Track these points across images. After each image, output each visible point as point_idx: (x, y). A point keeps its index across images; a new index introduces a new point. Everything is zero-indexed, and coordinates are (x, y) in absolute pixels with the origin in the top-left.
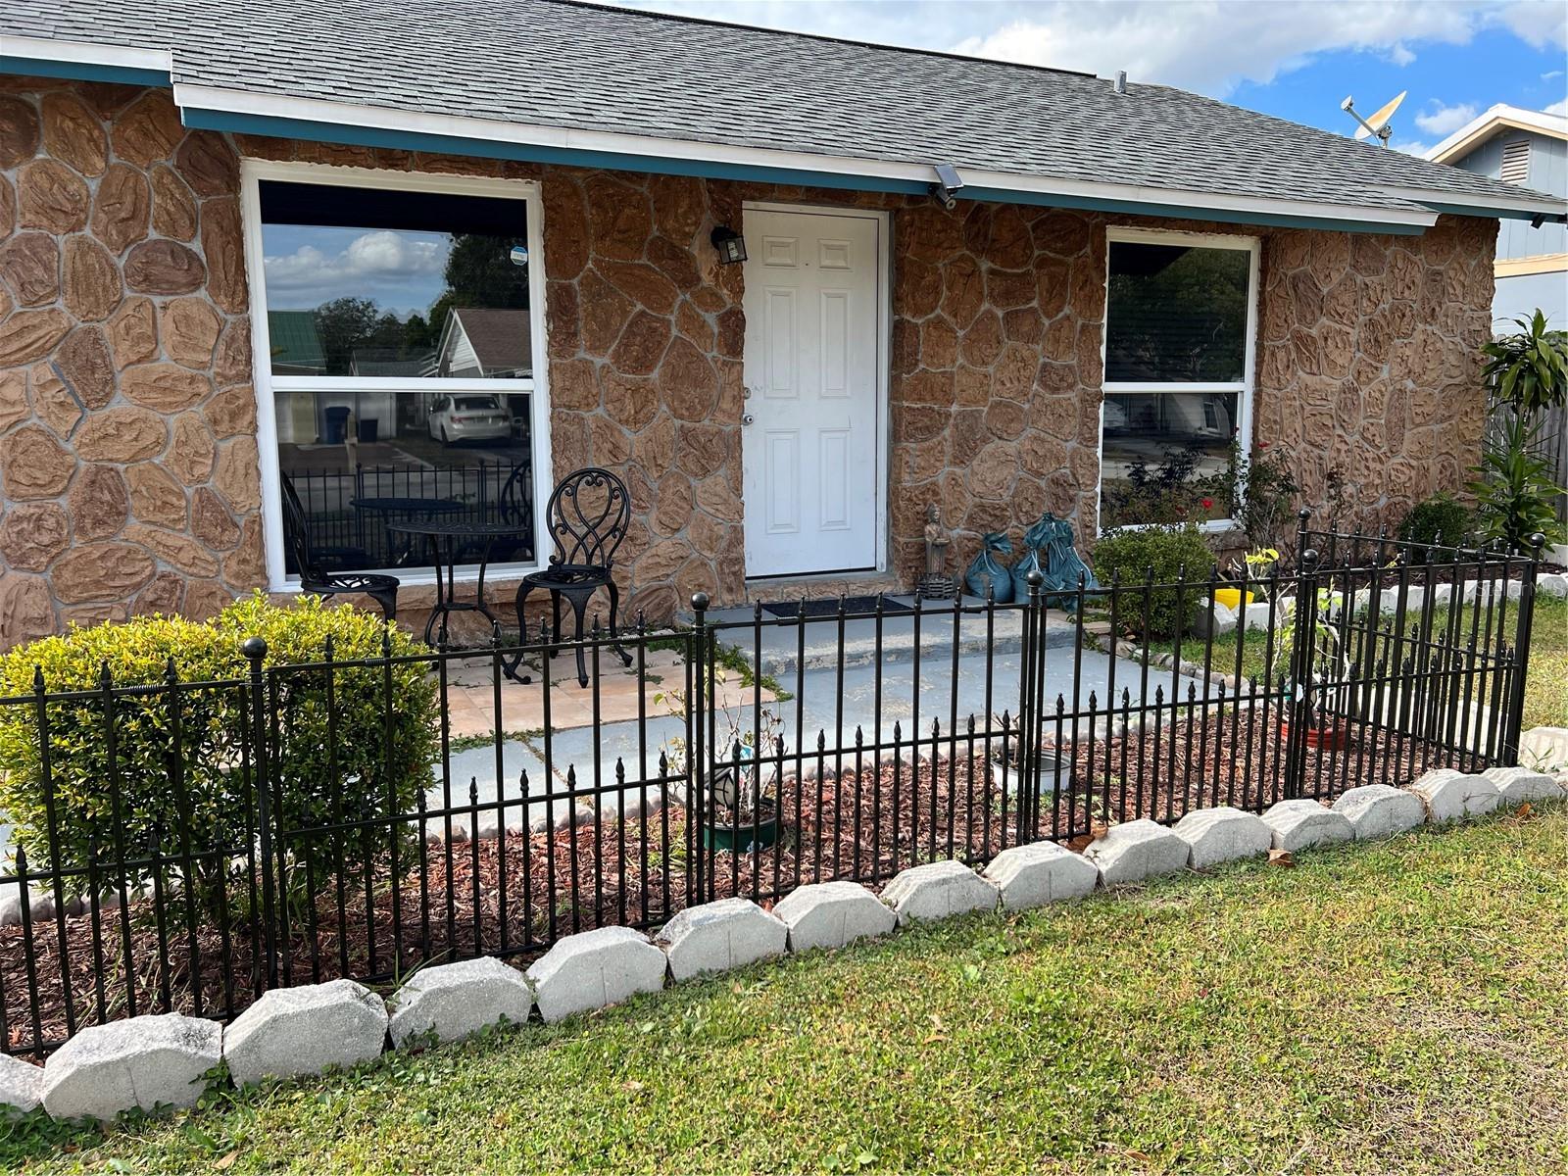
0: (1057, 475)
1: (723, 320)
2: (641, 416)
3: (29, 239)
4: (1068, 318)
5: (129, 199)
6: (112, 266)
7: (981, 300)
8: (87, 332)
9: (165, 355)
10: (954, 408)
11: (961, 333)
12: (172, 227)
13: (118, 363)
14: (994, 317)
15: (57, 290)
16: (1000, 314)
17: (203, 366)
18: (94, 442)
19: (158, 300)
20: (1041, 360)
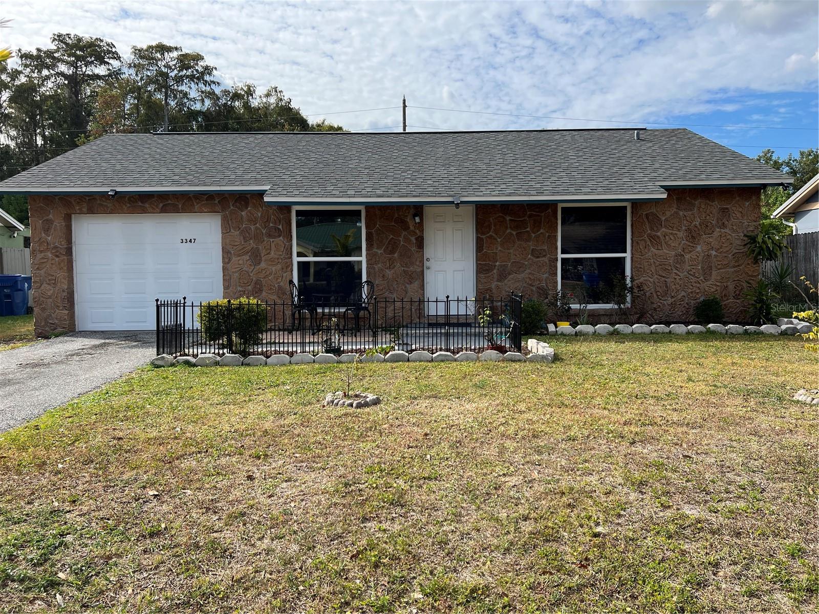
0: (539, 286)
1: (416, 239)
2: (391, 267)
3: (245, 227)
4: (541, 233)
5: (266, 217)
6: (262, 233)
7: (507, 228)
8: (256, 248)
9: (272, 253)
10: (497, 264)
11: (499, 240)
12: (275, 223)
13: (262, 255)
14: (512, 234)
15: (251, 239)
16: (514, 233)
17: (280, 255)
18: (257, 274)
19: (271, 240)
20: (532, 248)
